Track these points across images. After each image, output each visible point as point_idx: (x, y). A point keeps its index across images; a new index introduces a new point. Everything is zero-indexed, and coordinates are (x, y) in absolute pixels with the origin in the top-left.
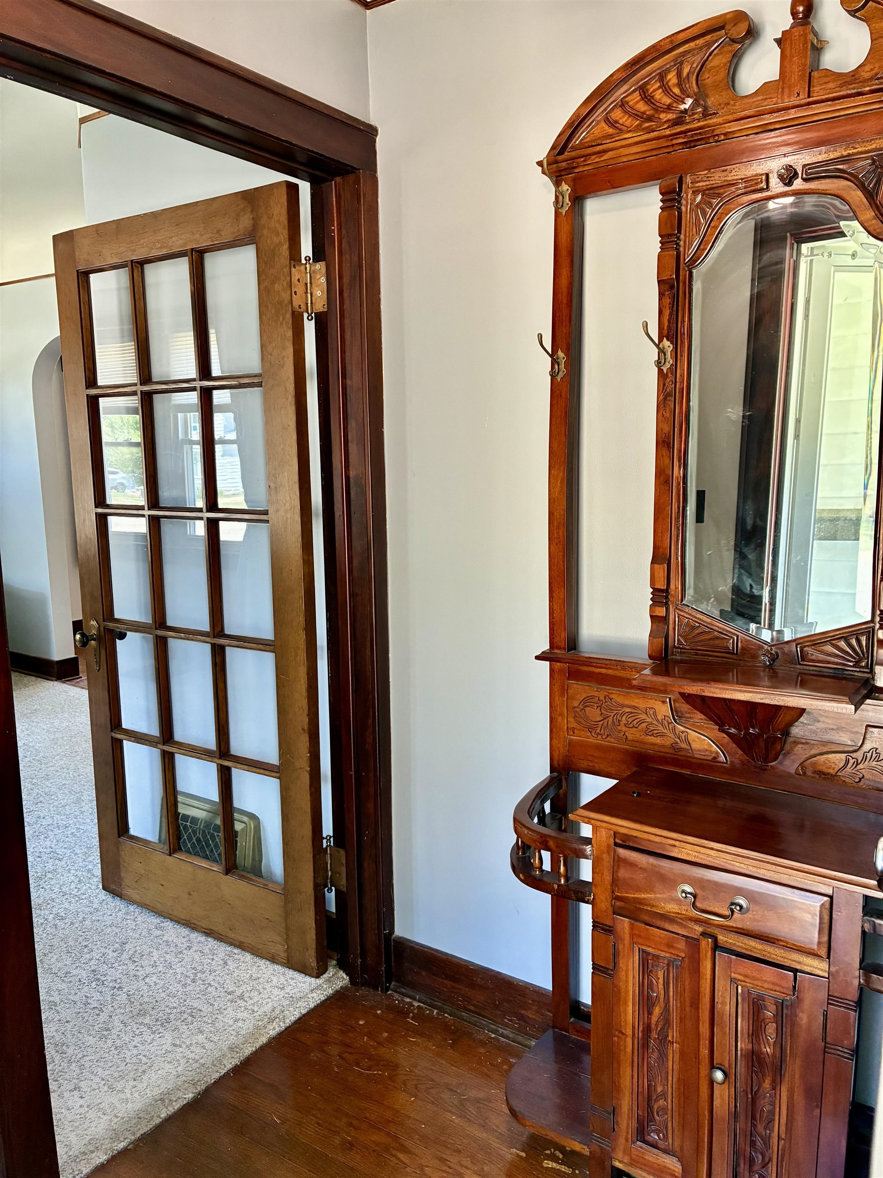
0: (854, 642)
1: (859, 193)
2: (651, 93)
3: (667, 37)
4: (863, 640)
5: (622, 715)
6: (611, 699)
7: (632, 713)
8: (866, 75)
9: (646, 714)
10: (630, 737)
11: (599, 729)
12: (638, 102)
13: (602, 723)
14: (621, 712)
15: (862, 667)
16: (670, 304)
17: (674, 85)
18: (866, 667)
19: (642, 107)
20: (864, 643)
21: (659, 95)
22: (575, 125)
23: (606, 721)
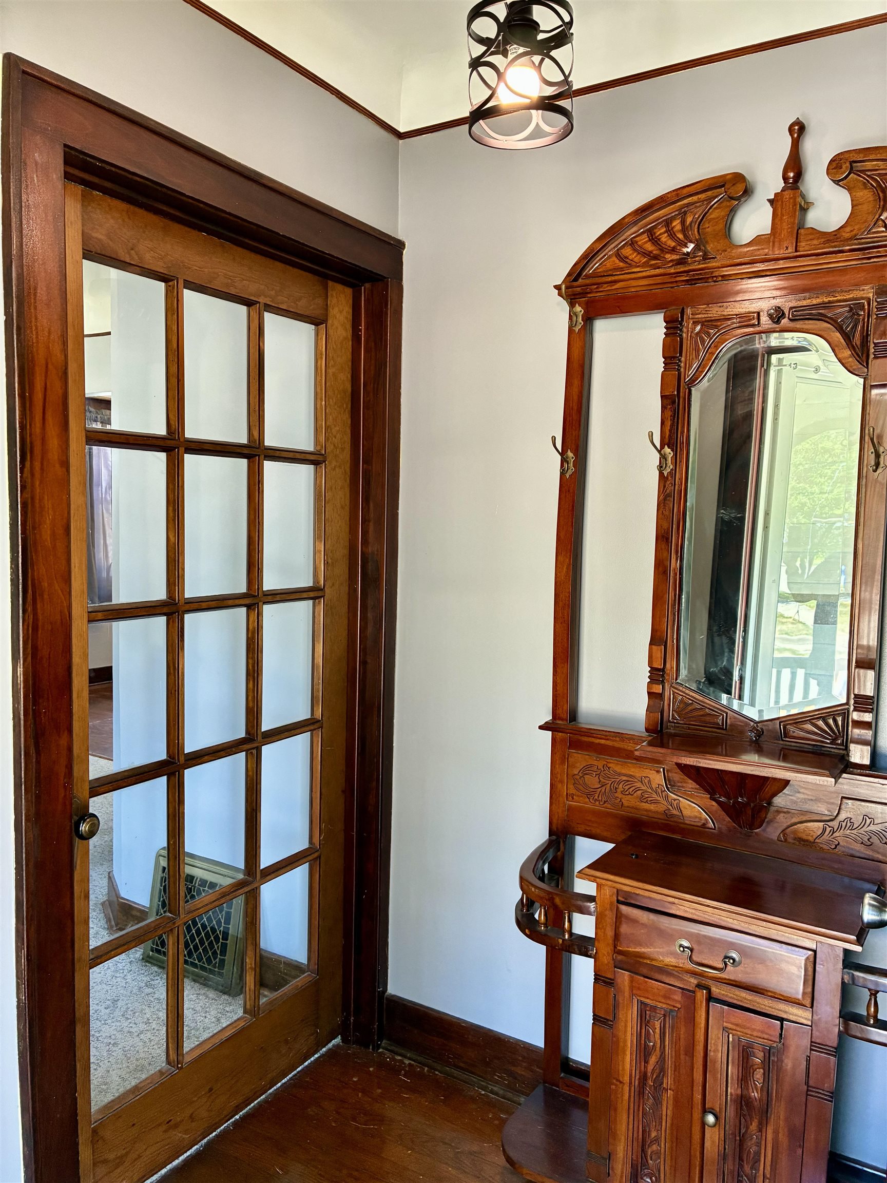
0: (831, 721)
1: (838, 335)
2: (658, 236)
3: (673, 191)
4: (839, 719)
5: (619, 783)
6: (609, 768)
7: (628, 781)
8: (847, 235)
9: (642, 782)
10: (626, 804)
11: (597, 795)
12: (646, 242)
13: (599, 790)
14: (618, 780)
15: (838, 744)
16: (671, 416)
17: (678, 231)
18: (842, 744)
19: (649, 247)
20: (840, 723)
21: (664, 238)
22: (588, 257)
23: (604, 788)
